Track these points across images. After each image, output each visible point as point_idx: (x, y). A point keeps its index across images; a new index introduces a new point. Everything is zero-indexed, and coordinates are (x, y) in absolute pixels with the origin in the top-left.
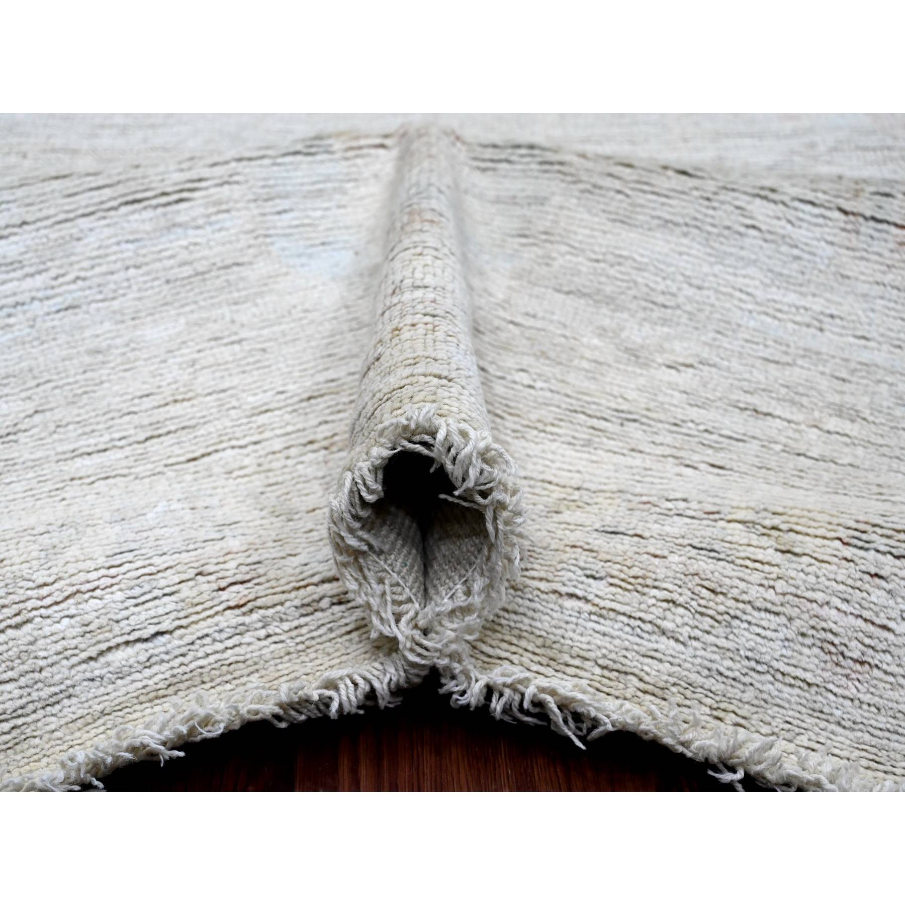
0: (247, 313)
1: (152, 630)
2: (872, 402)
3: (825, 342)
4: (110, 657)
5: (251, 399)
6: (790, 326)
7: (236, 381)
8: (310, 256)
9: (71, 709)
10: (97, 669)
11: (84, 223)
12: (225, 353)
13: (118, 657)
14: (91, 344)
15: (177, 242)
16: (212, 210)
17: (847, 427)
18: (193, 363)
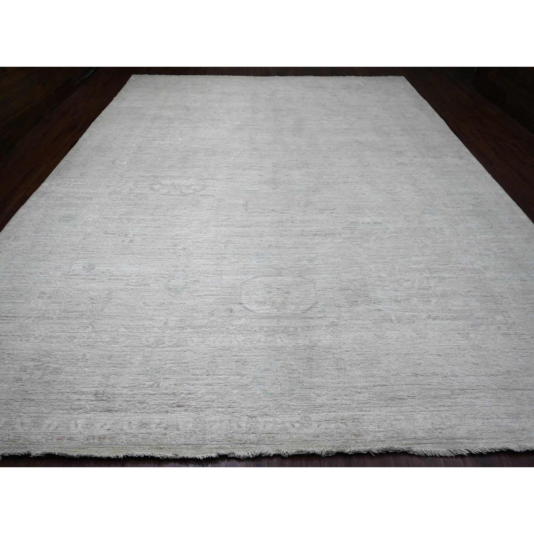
0: (247, 392)
1: (219, 441)
2: (348, 392)
3: (340, 385)
4: (213, 442)
5: (242, 406)
6: (335, 384)
7: (242, 402)
8: (258, 386)
9: (207, 446)
10: (211, 443)
11: (231, 376)
12: (242, 397)
13: (214, 442)
14: (227, 391)
15: (241, 381)
16: (247, 378)
17: (347, 398)
18: (238, 397)
